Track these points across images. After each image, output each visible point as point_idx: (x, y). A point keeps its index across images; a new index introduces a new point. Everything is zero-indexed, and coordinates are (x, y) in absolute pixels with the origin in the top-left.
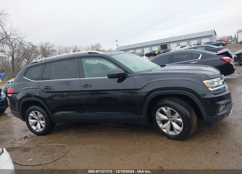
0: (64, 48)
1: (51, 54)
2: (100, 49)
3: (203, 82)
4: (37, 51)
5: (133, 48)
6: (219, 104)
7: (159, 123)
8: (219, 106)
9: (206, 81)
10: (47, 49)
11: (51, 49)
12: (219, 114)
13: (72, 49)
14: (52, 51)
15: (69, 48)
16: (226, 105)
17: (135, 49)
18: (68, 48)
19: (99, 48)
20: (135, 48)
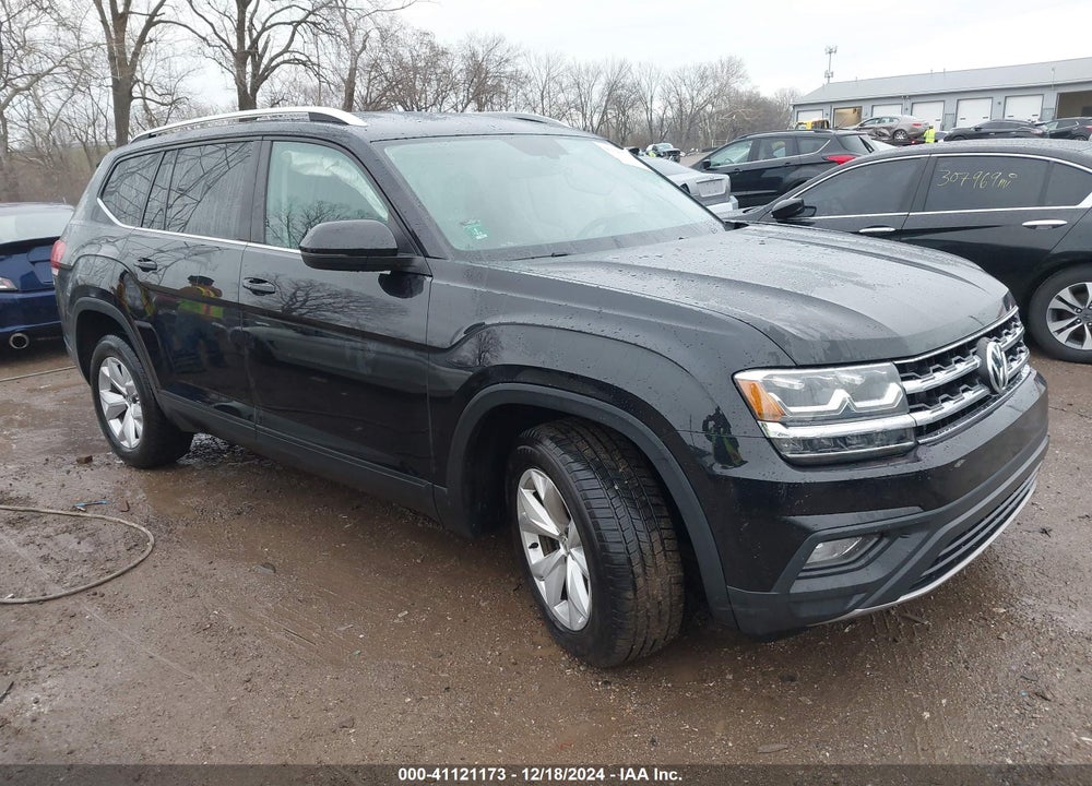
0: (569, 69)
1: (507, 94)
2: (735, 86)
3: (737, 376)
4: (447, 72)
5: (900, 97)
6: (807, 532)
7: (529, 545)
8: (806, 538)
9: (757, 376)
10: (492, 68)
11: (509, 69)
12: (799, 587)
13: (603, 79)
14: (512, 77)
15: (591, 68)
16: (885, 541)
17: (908, 104)
18: (587, 71)
19: (732, 80)
20: (911, 97)
